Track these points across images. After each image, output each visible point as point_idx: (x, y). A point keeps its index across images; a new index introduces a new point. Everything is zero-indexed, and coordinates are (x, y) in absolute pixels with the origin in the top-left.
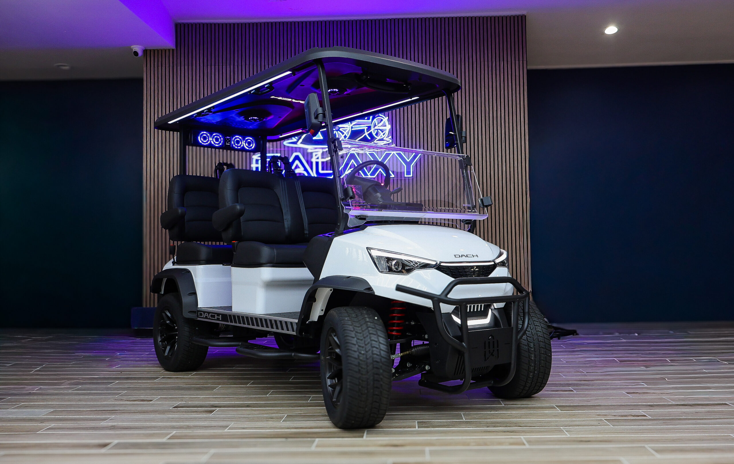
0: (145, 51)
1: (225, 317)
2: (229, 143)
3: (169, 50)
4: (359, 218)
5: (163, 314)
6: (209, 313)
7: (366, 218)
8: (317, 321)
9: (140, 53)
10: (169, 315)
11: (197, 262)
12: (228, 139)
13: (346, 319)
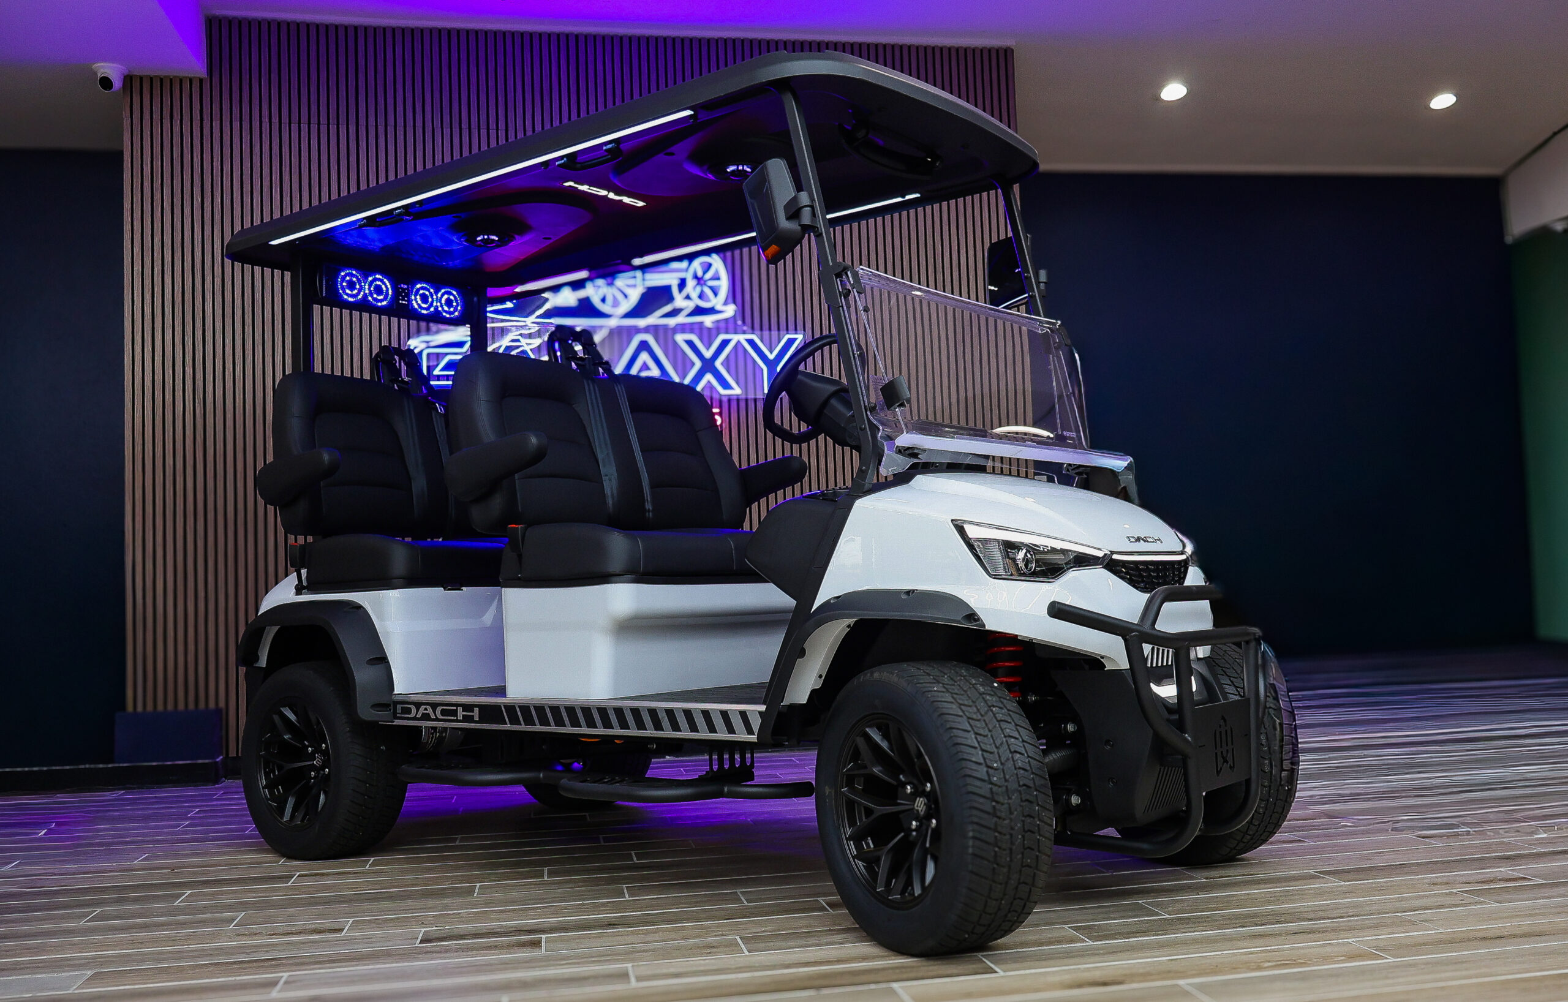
0: (128, 79)
1: (490, 713)
2: (405, 301)
3: (191, 80)
4: (908, 454)
5: (274, 716)
6: (434, 706)
7: (918, 454)
8: (805, 703)
9: (117, 84)
10: (292, 717)
11: (382, 581)
12: (404, 290)
13: (935, 689)
